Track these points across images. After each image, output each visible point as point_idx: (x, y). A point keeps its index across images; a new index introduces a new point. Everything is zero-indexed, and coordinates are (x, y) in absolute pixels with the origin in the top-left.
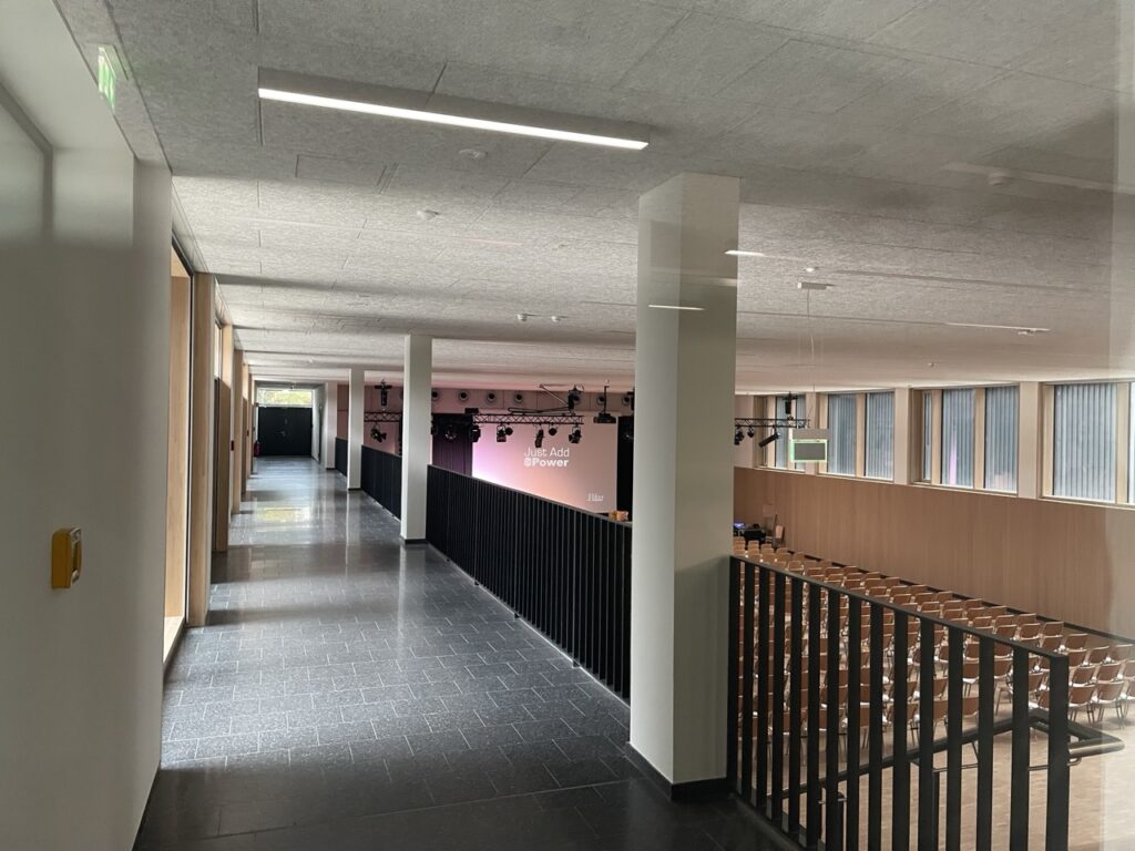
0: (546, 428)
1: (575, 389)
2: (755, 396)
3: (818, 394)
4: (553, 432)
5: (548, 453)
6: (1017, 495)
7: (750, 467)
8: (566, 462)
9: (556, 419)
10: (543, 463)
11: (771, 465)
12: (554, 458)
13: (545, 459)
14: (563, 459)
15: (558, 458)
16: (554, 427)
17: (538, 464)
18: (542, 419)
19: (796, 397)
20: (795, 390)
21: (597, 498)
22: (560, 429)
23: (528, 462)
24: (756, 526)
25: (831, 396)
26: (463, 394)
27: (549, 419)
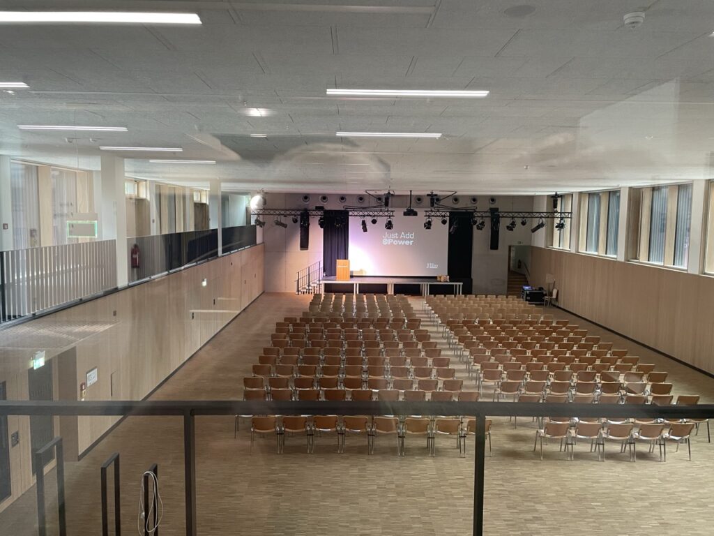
0: (370, 219)
1: (389, 193)
2: (548, 196)
3: (581, 193)
4: (374, 222)
5: (399, 235)
6: (687, 270)
7: (543, 247)
8: (412, 241)
9: (376, 213)
10: (395, 243)
11: (556, 246)
12: (403, 239)
13: (397, 239)
14: (410, 240)
15: (406, 240)
16: (375, 218)
17: (392, 243)
18: (366, 213)
19: (561, 196)
20: (561, 191)
21: (433, 266)
22: (379, 219)
23: (385, 242)
24: (541, 289)
25: (591, 194)
26: (343, 198)
27: (371, 213)
